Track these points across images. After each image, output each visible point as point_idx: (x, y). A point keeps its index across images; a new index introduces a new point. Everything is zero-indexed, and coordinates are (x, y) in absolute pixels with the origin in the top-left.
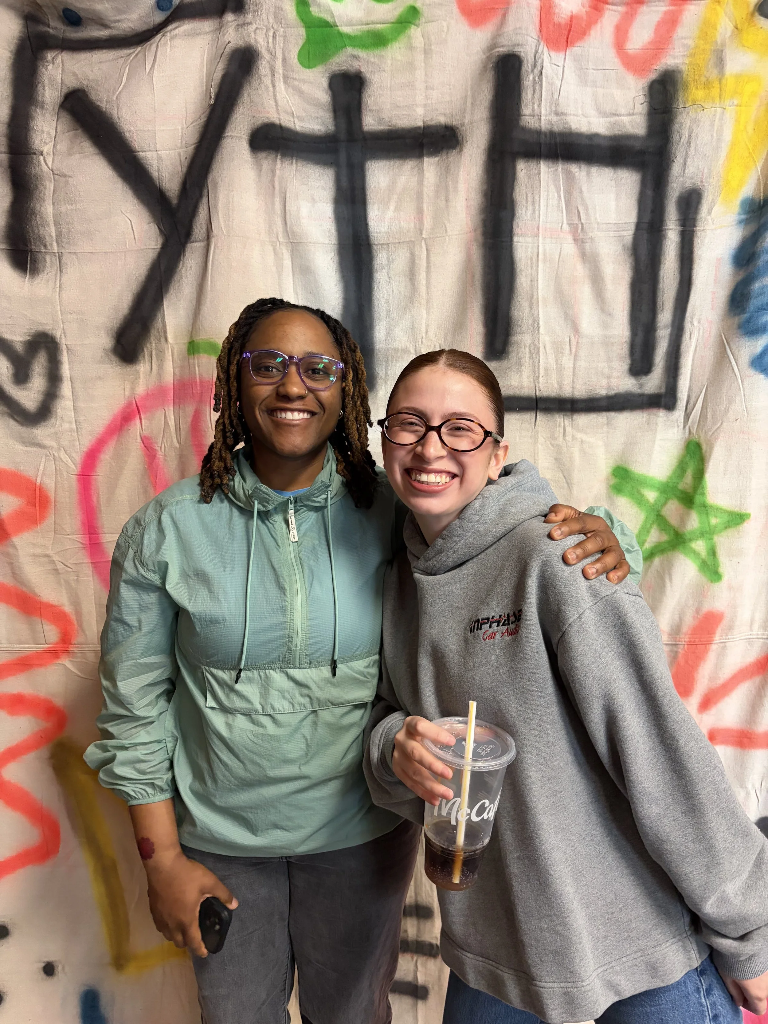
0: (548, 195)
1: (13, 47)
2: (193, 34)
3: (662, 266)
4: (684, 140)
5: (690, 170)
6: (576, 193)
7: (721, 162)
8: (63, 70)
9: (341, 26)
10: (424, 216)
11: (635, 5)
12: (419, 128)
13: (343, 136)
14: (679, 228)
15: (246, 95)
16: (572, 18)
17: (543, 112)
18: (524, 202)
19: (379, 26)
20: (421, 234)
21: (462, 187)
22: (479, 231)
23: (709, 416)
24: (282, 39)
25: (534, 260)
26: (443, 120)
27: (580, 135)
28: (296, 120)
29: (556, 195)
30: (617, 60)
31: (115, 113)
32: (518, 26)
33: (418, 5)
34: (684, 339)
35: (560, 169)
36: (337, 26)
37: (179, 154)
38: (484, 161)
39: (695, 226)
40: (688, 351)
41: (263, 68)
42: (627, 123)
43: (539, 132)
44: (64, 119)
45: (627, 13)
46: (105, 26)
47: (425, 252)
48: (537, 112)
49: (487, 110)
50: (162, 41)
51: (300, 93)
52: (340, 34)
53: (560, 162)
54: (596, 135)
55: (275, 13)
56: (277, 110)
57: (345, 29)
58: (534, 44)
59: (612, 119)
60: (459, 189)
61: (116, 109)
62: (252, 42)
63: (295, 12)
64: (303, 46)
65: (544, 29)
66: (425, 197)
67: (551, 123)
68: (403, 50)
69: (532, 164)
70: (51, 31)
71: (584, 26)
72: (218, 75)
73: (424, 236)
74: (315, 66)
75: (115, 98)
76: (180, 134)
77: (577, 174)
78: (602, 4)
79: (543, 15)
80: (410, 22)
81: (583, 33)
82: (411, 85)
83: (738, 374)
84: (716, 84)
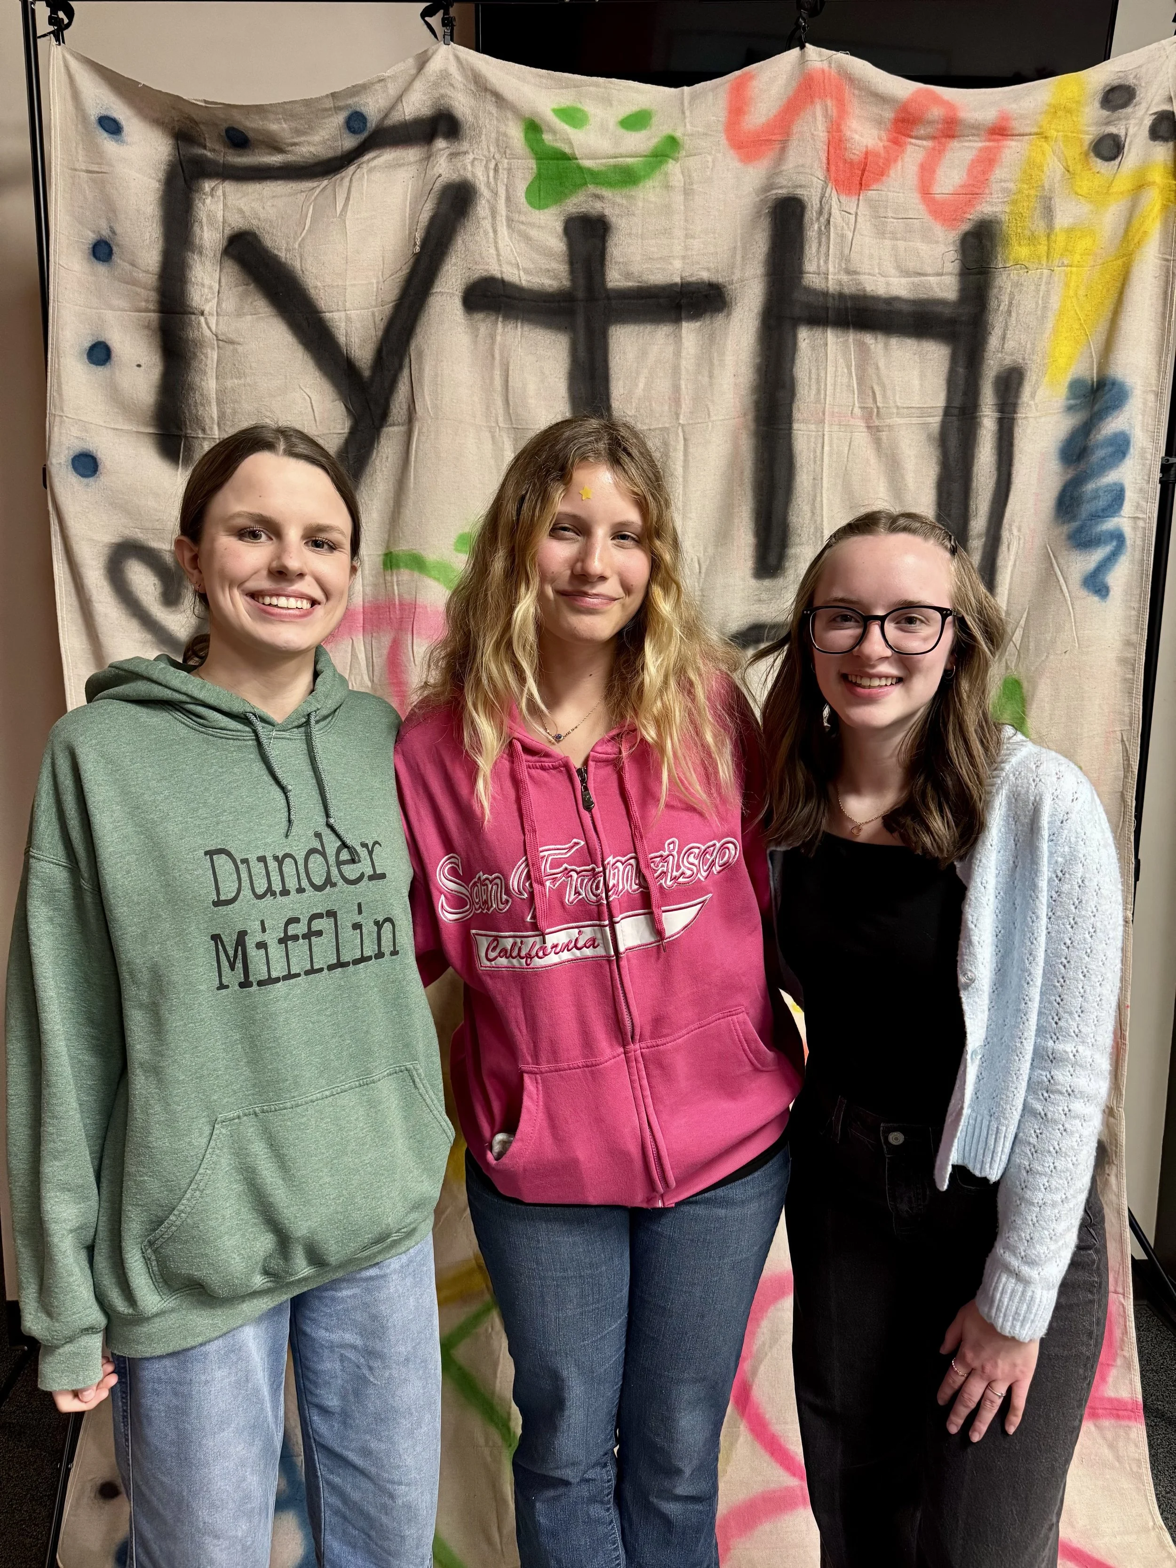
0: (836, 371)
1: (161, 175)
2: (393, 166)
3: (976, 461)
4: (1003, 307)
5: (1010, 344)
6: (871, 370)
7: (1046, 335)
8: (225, 205)
9: (582, 158)
10: (682, 397)
11: (944, 140)
12: (676, 284)
13: (580, 294)
14: (996, 415)
15: (460, 242)
16: (867, 153)
17: (831, 270)
18: (806, 380)
19: (629, 160)
20: (678, 418)
21: (730, 359)
22: (750, 416)
23: (1032, 645)
24: (505, 172)
25: (818, 453)
26: (705, 276)
27: (876, 299)
28: (522, 273)
29: (846, 370)
30: (922, 207)
31: (297, 265)
32: (800, 162)
33: (678, 134)
34: (1000, 551)
35: (851, 340)
36: (576, 159)
37: (373, 314)
38: (758, 329)
39: (1015, 412)
40: (1006, 567)
41: (482, 209)
42: (935, 286)
43: (825, 294)
44: (230, 270)
45: (934, 149)
46: (279, 150)
47: (682, 442)
48: (823, 268)
49: (761, 265)
50: (357, 175)
51: (527, 238)
52: (580, 168)
53: (851, 331)
54: (897, 299)
55: (497, 140)
56: (499, 260)
57: (587, 163)
58: (820, 186)
59: (916, 280)
60: (727, 362)
61: (299, 260)
62: (469, 176)
63: (523, 139)
64: (532, 182)
65: (833, 168)
66: (683, 372)
67: (840, 283)
68: (658, 189)
69: (818, 333)
70: (209, 154)
71: (881, 164)
72: (425, 217)
73: (681, 422)
74: (546, 206)
75: (296, 246)
76: (375, 289)
77: (872, 347)
78: (903, 137)
79: (832, 151)
80: (667, 156)
81: (882, 173)
82: (667, 232)
83: (1067, 595)
84: (1044, 241)
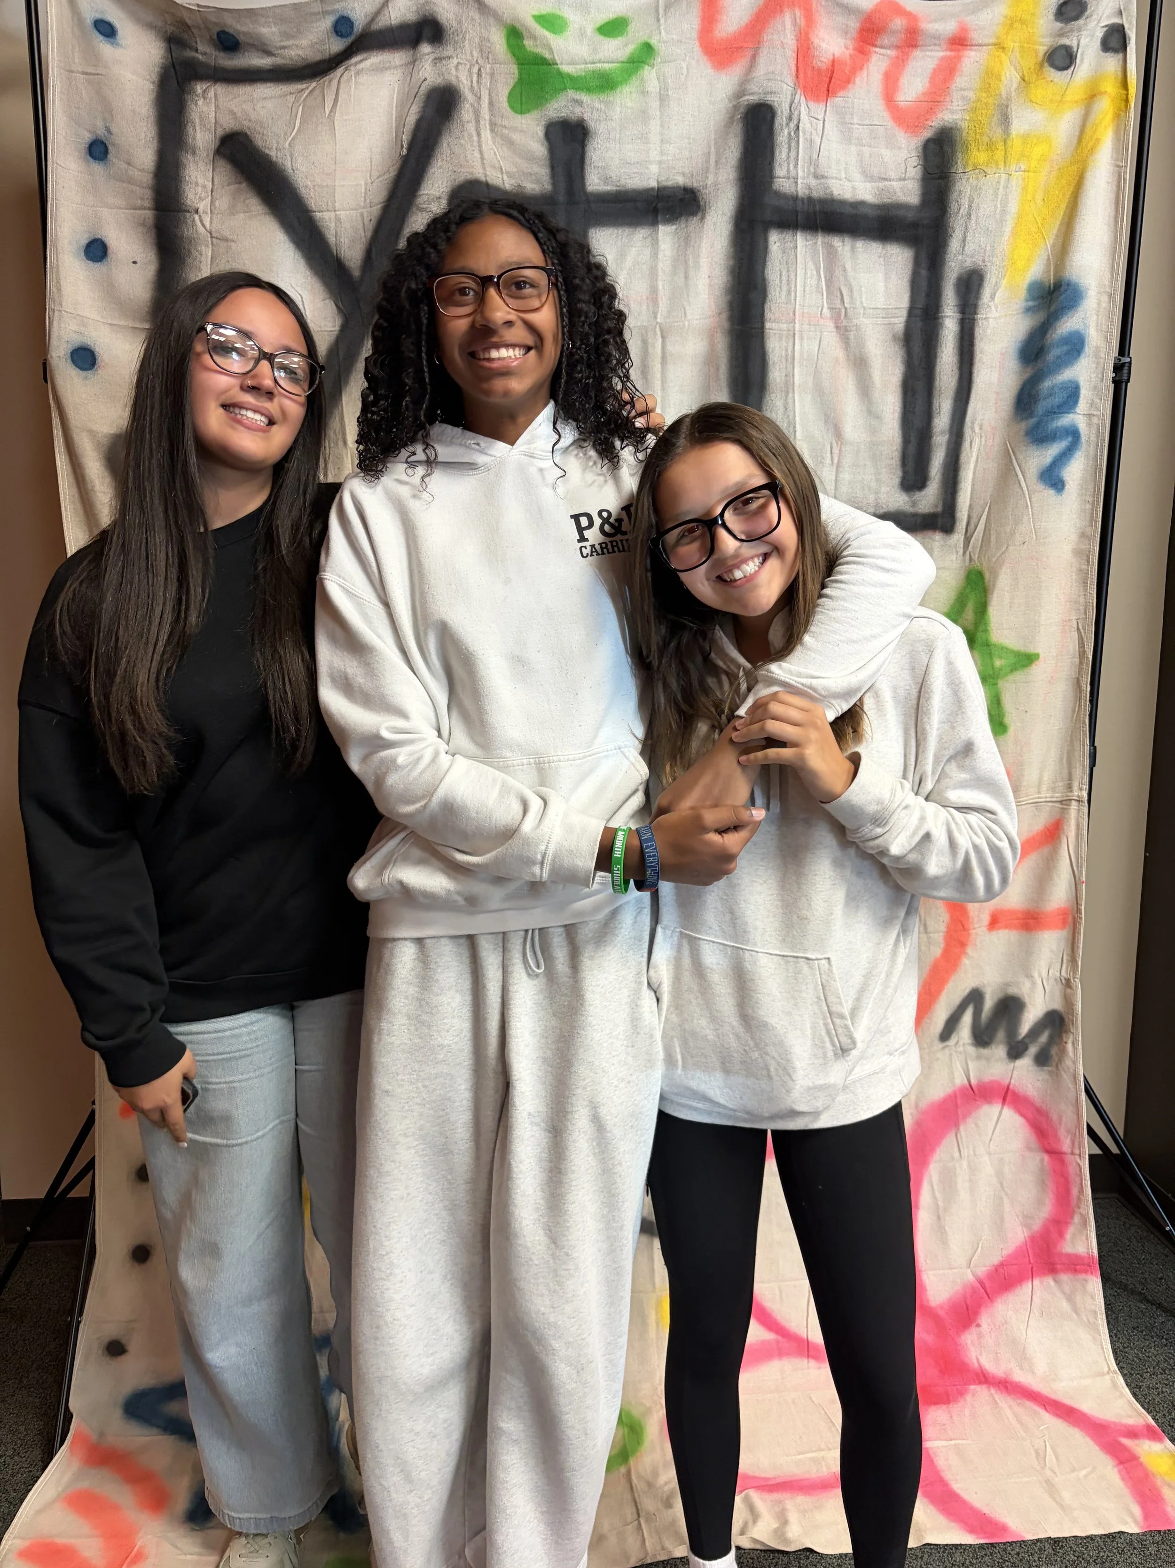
0: (806, 273)
1: (155, 77)
2: (380, 69)
3: (938, 360)
4: (963, 211)
5: (970, 247)
6: (838, 272)
7: (1006, 238)
8: (216, 107)
9: (561, 64)
10: (659, 296)
11: (907, 49)
12: (652, 189)
13: (561, 198)
14: (958, 316)
15: (445, 145)
16: (833, 61)
17: (800, 174)
18: (777, 282)
19: (607, 66)
20: (655, 317)
21: (704, 262)
22: (725, 316)
23: (993, 539)
24: (488, 77)
25: (790, 352)
26: (681, 180)
27: (843, 203)
28: (505, 177)
29: (815, 273)
30: (886, 115)
31: (289, 164)
32: (771, 69)
33: (653, 42)
34: (963, 448)
35: (819, 243)
36: (557, 64)
37: (362, 215)
38: (731, 232)
39: (975, 313)
40: (969, 463)
41: (466, 112)
42: (898, 190)
43: (795, 198)
44: (222, 169)
45: (897, 57)
46: (269, 53)
47: (660, 340)
48: (793, 173)
49: (733, 169)
50: (345, 77)
51: (510, 143)
52: (560, 73)
53: (820, 234)
54: (862, 203)
55: (480, 45)
56: (483, 164)
57: (566, 69)
58: (789, 93)
59: (881, 185)
60: (701, 264)
61: (289, 159)
62: (454, 80)
63: (504, 46)
64: (514, 87)
65: (801, 76)
66: (660, 273)
67: (809, 187)
68: (634, 95)
69: (788, 236)
70: (201, 57)
71: (847, 71)
72: (412, 119)
73: (658, 320)
74: (528, 111)
75: (287, 144)
76: (363, 191)
77: (840, 249)
78: (868, 47)
79: (801, 59)
80: (643, 62)
81: (848, 81)
82: (644, 138)
83: (1025, 488)
84: (1001, 146)
